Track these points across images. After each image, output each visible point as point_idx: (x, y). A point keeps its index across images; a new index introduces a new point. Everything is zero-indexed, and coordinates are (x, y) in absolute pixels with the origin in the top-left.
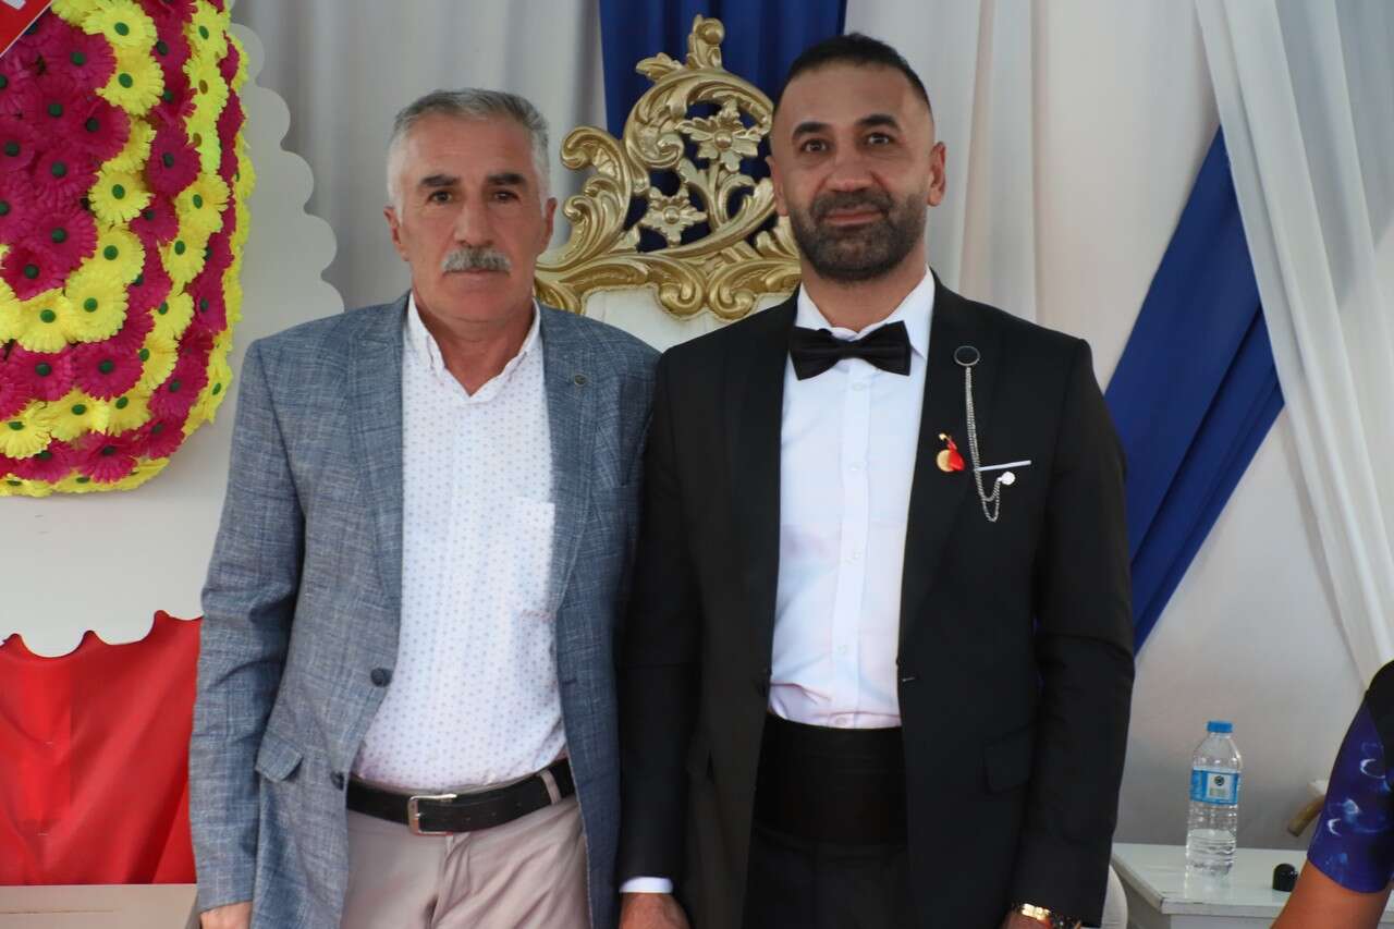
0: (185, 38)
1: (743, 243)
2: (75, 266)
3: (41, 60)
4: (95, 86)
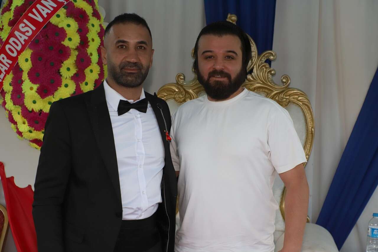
0: (87, 27)
2: (56, 90)
3: (47, 36)
4: (62, 41)
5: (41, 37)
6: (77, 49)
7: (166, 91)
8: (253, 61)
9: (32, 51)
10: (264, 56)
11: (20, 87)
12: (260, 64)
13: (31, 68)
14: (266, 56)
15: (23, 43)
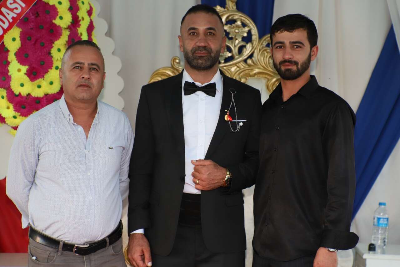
0: (78, 5)
1: (243, 62)
2: (47, 72)
3: (37, 13)
4: (53, 20)
5: (31, 15)
6: (69, 28)
7: (160, 75)
8: (254, 45)
9: (20, 30)
10: (265, 40)
11: (6, 68)
12: (261, 48)
13: (20, 48)
14: (267, 39)
15: (11, 21)
